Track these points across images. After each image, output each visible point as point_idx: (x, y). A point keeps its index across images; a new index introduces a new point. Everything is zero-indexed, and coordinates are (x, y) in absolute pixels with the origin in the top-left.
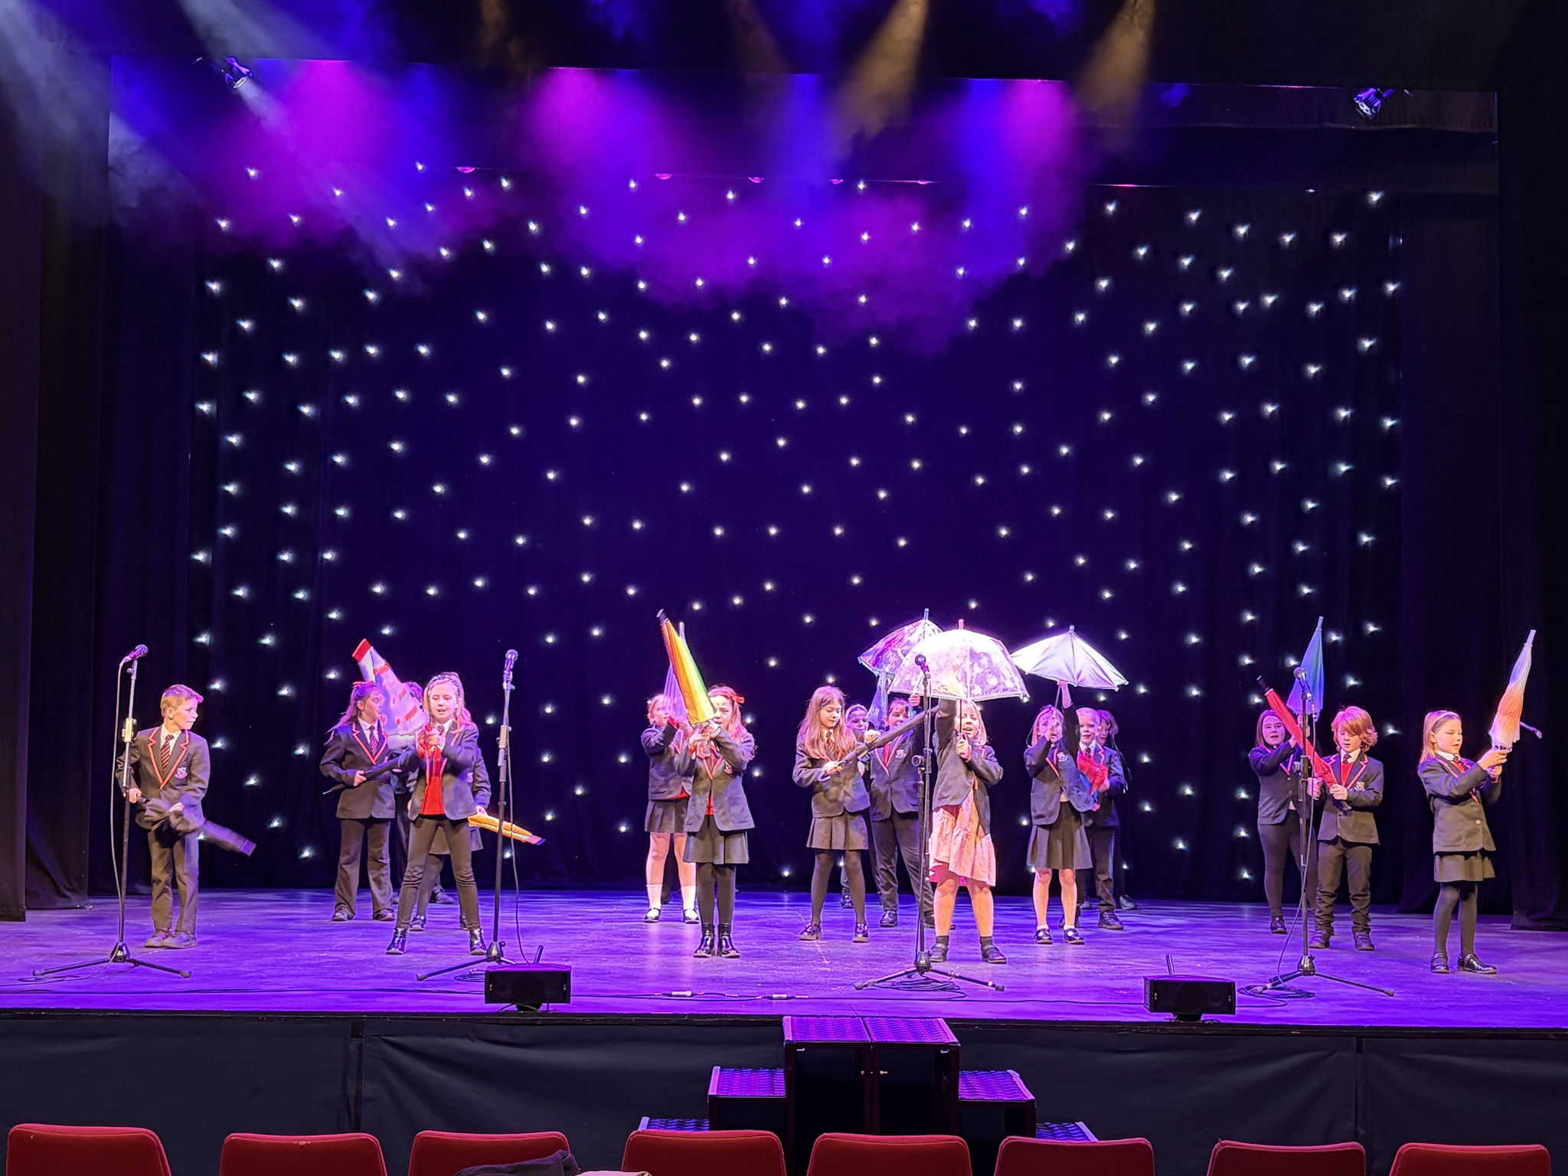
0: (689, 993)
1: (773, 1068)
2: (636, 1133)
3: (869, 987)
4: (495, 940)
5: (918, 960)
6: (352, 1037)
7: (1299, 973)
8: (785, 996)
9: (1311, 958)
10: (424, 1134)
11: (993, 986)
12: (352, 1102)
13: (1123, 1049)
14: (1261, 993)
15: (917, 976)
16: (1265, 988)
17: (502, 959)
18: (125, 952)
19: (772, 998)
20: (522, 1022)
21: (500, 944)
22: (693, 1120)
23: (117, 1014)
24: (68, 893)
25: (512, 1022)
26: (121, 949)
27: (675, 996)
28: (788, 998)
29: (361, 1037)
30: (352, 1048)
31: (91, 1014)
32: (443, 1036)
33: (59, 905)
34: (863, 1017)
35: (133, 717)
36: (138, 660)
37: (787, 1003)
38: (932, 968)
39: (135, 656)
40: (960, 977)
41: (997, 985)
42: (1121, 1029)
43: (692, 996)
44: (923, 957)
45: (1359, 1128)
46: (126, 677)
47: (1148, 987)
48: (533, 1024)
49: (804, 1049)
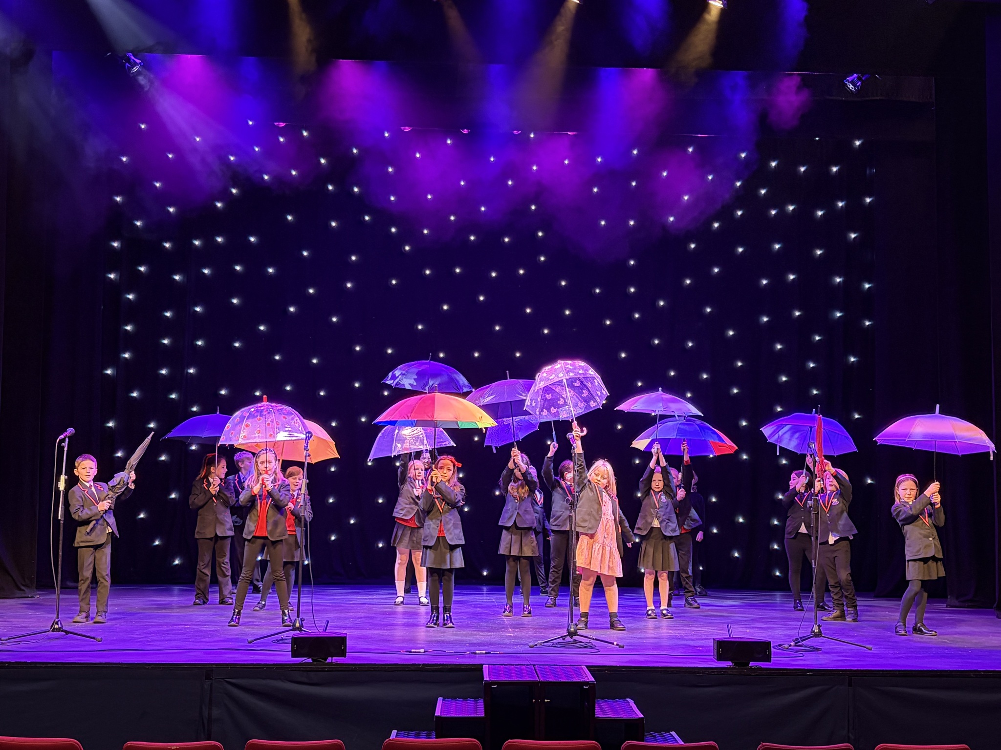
0: (422, 650)
1: (476, 698)
2: (388, 741)
3: (538, 646)
4: (298, 616)
5: (569, 628)
6: (206, 679)
7: (811, 636)
8: (484, 652)
9: (819, 626)
10: (252, 742)
11: (617, 645)
12: (206, 722)
13: (699, 684)
14: (788, 649)
15: (568, 639)
16: (790, 646)
17: (303, 629)
18: (60, 626)
19: (476, 654)
20: (315, 669)
21: (302, 620)
22: (426, 732)
23: (54, 665)
24: (23, 588)
25: (308, 669)
26: (57, 623)
27: (414, 652)
28: (486, 653)
29: (212, 679)
30: (205, 686)
31: (38, 665)
32: (264, 679)
33: (18, 595)
34: (534, 665)
35: (65, 475)
36: (69, 437)
37: (486, 656)
38: (578, 634)
39: (66, 435)
40: (596, 639)
41: (620, 644)
42: (699, 672)
43: (425, 652)
44: (572, 627)
45: (850, 735)
46: (61, 449)
47: (716, 645)
48: (323, 670)
49: (496, 686)
